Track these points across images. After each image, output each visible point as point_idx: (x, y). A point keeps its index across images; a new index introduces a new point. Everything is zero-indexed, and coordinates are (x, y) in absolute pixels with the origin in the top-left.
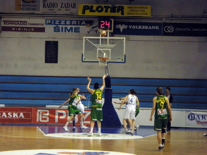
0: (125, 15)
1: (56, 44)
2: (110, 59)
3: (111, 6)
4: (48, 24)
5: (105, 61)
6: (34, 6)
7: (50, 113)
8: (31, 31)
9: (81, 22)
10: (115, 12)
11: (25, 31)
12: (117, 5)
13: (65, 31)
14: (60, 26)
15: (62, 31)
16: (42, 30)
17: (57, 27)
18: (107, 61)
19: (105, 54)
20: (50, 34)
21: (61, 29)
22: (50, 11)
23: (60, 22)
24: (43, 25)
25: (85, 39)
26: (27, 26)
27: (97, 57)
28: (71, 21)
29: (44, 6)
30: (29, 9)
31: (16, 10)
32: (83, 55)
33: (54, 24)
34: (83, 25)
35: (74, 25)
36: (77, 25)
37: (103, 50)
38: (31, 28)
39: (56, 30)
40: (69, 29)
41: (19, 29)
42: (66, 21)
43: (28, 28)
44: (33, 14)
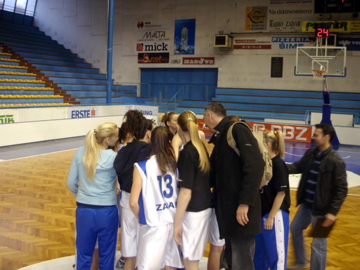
0: (349, 31)
1: (281, 60)
2: (327, 72)
3: (334, 22)
4: (275, 41)
5: (320, 74)
6: (262, 26)
7: (266, 127)
8: (259, 48)
9: (305, 38)
10: (338, 28)
11: (254, 49)
12: (340, 22)
13: (290, 48)
14: (285, 43)
15: (287, 48)
16: (269, 47)
17: (283, 44)
18: (323, 74)
19: (322, 67)
20: (276, 51)
21: (286, 46)
22: (276, 30)
23: (285, 40)
24: (269, 42)
25: (299, 49)
26: (256, 44)
27: (312, 69)
28: (296, 38)
29: (271, 25)
30: (257, 29)
31: (246, 30)
32: (295, 67)
33: (280, 41)
34: (307, 41)
35: (298, 41)
36: (301, 41)
37: (319, 62)
38: (259, 46)
39: (282, 47)
40: (293, 46)
41: (249, 47)
42: (290, 38)
43: (256, 46)
44: (261, 33)
